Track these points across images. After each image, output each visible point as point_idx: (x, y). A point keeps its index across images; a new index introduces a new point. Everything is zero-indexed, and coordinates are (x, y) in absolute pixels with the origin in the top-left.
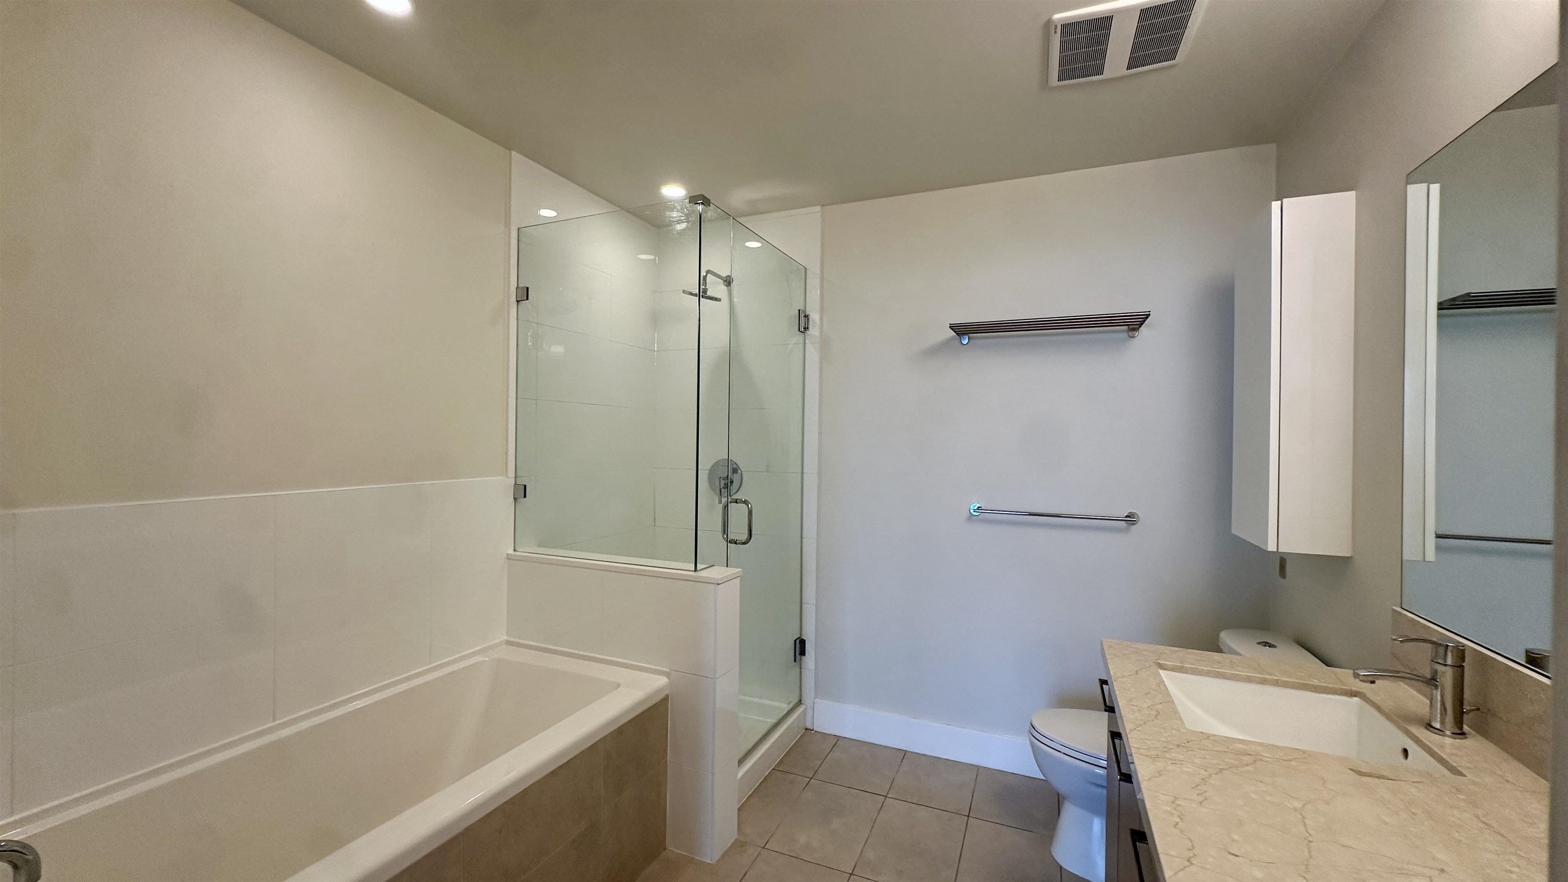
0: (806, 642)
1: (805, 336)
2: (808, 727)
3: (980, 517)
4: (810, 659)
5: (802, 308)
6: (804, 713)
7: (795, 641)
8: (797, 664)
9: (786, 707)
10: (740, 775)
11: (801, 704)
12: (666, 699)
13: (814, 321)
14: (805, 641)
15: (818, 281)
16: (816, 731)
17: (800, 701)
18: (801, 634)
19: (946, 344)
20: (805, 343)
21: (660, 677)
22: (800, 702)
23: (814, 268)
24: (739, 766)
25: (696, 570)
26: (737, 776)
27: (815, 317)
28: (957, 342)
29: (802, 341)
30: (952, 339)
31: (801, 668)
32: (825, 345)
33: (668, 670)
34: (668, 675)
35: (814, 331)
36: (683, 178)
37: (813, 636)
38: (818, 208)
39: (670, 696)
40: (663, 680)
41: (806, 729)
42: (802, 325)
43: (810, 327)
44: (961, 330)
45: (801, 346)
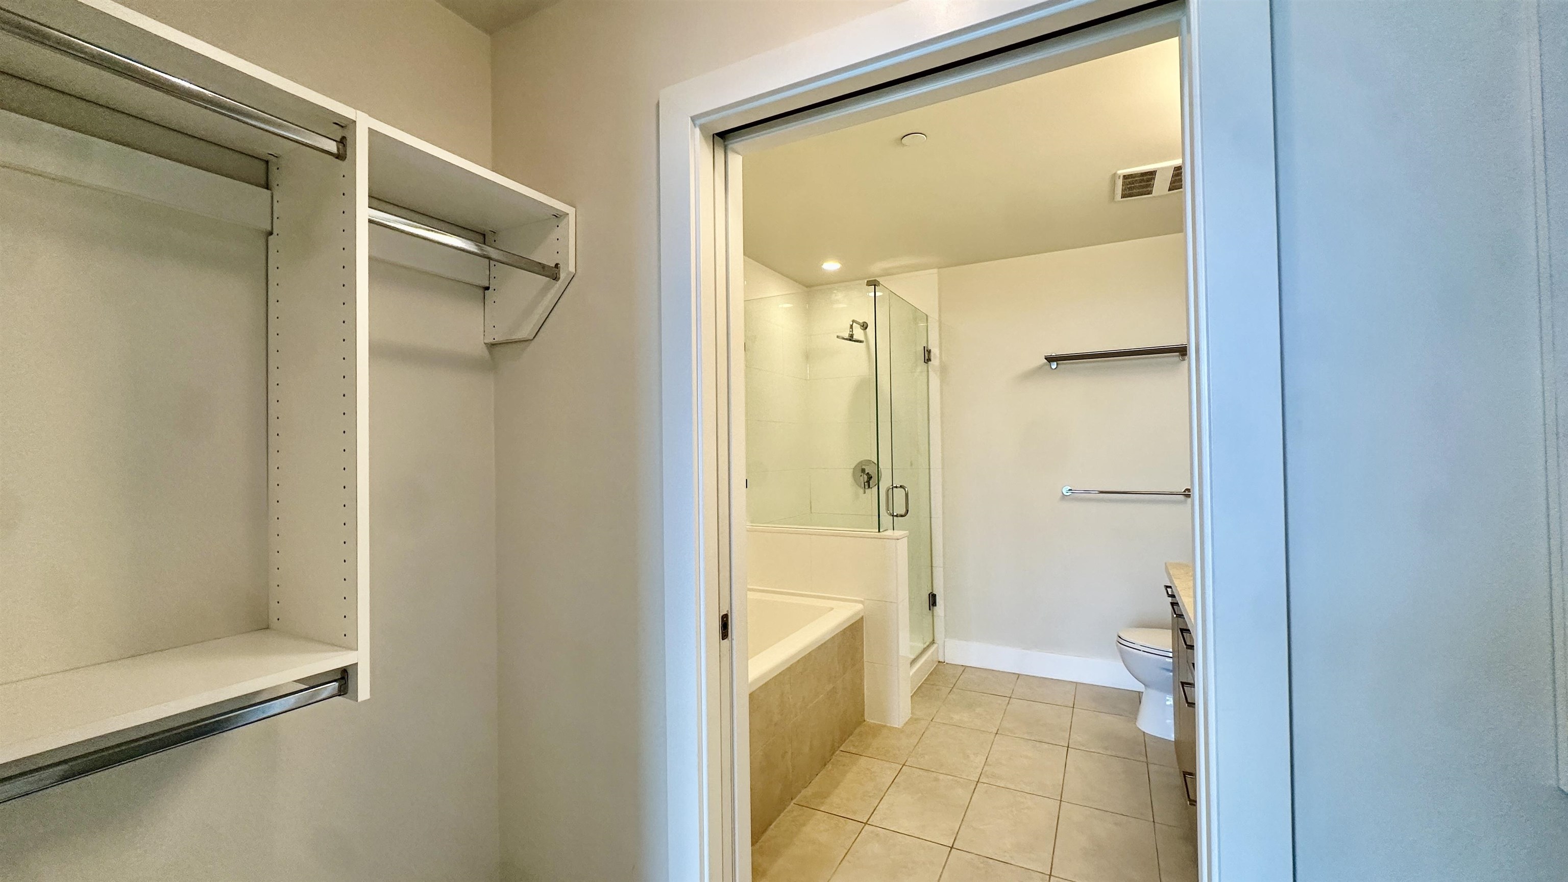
0: (937, 597)
1: (928, 368)
2: (940, 661)
3: (1071, 497)
4: (940, 608)
5: (925, 345)
6: (937, 650)
7: (929, 595)
8: (931, 612)
9: (922, 646)
10: (911, 674)
11: (934, 643)
12: (862, 618)
13: (935, 354)
14: (935, 595)
15: (937, 324)
16: (947, 663)
17: (934, 640)
18: (932, 590)
19: (1041, 368)
20: (928, 371)
21: (857, 604)
22: (933, 642)
23: (934, 316)
24: (911, 666)
25: (879, 531)
26: (909, 674)
27: (935, 351)
28: (1048, 367)
29: (926, 368)
30: (1044, 364)
31: (933, 616)
32: (944, 370)
33: (863, 600)
34: (861, 602)
35: (935, 361)
36: (839, 258)
37: (942, 590)
38: (936, 270)
39: (864, 617)
40: (860, 607)
41: (939, 662)
42: (927, 358)
43: (932, 358)
44: (1050, 359)
45: (926, 373)
